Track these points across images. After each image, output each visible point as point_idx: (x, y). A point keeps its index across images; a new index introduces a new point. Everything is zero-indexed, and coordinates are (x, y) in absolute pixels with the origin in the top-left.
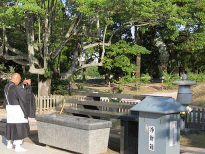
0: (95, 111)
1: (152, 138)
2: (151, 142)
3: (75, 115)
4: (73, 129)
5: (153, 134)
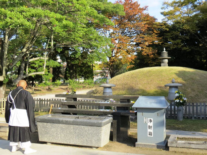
0: (74, 109)
1: (150, 127)
2: (149, 130)
3: (63, 113)
4: (82, 127)
5: (151, 124)
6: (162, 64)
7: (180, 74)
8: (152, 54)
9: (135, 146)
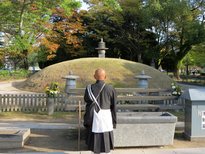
1: (204, 120)
2: (203, 123)
6: (99, 55)
7: (127, 66)
8: (77, 44)
9: (190, 140)
